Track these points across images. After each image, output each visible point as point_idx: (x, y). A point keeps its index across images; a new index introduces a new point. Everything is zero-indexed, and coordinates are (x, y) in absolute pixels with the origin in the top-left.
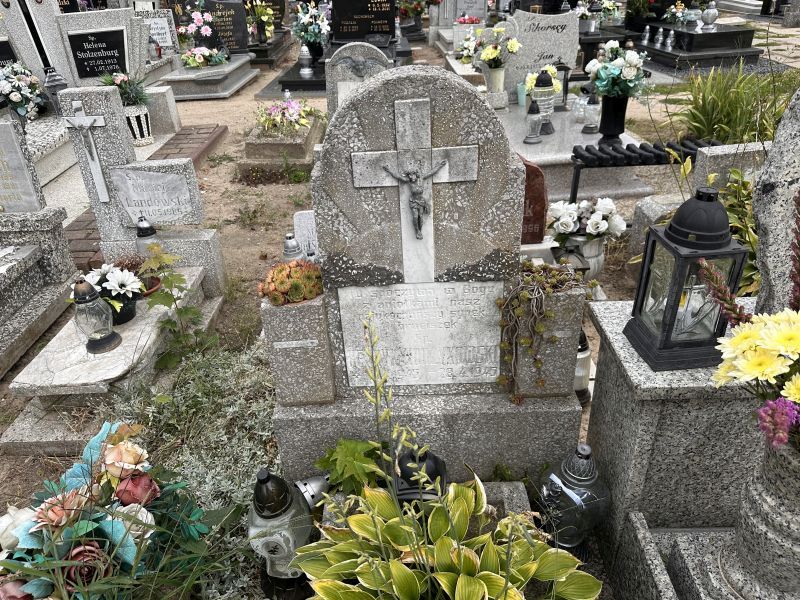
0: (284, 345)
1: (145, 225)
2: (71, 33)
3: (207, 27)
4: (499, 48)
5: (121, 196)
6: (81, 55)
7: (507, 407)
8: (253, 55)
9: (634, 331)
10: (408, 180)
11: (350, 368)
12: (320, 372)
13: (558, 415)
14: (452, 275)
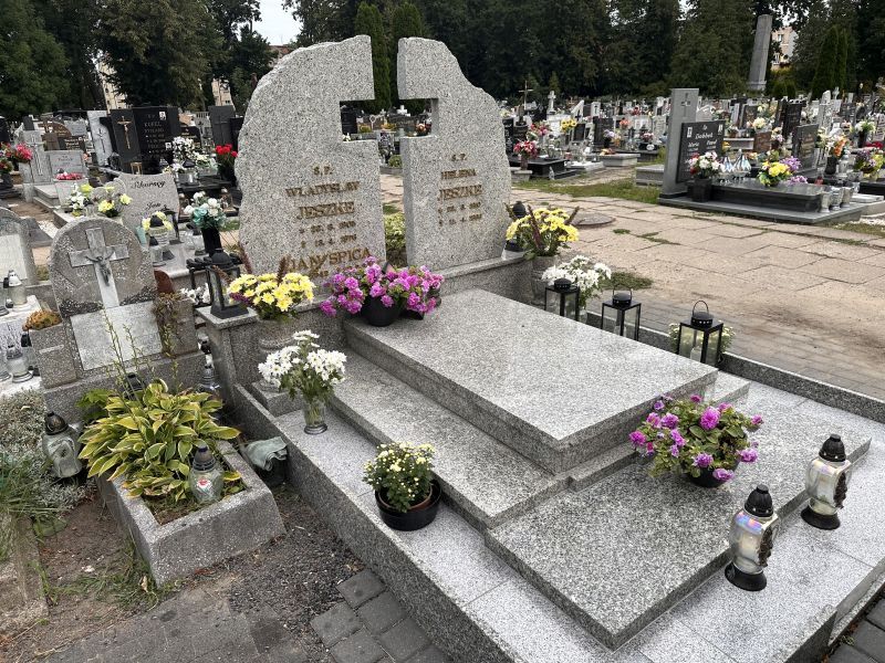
0: (45, 351)
4: (113, 202)
10: (98, 260)
11: (83, 360)
12: (66, 364)
14: (128, 301)
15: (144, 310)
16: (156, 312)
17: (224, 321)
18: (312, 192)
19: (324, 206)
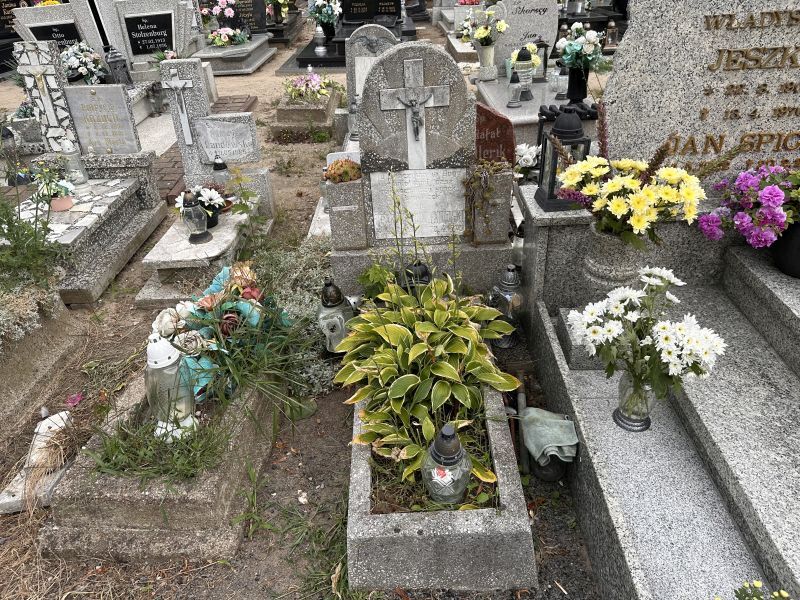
0: (339, 208)
1: (219, 161)
2: (128, 16)
3: (230, 9)
4: (490, 28)
5: (201, 140)
6: (135, 35)
7: (469, 249)
8: (271, 34)
9: (538, 197)
10: (411, 105)
11: (376, 226)
12: (358, 228)
13: (499, 253)
14: (436, 165)
15: (454, 178)
16: (467, 184)
17: (547, 216)
18: (751, 24)
19: (764, 51)
